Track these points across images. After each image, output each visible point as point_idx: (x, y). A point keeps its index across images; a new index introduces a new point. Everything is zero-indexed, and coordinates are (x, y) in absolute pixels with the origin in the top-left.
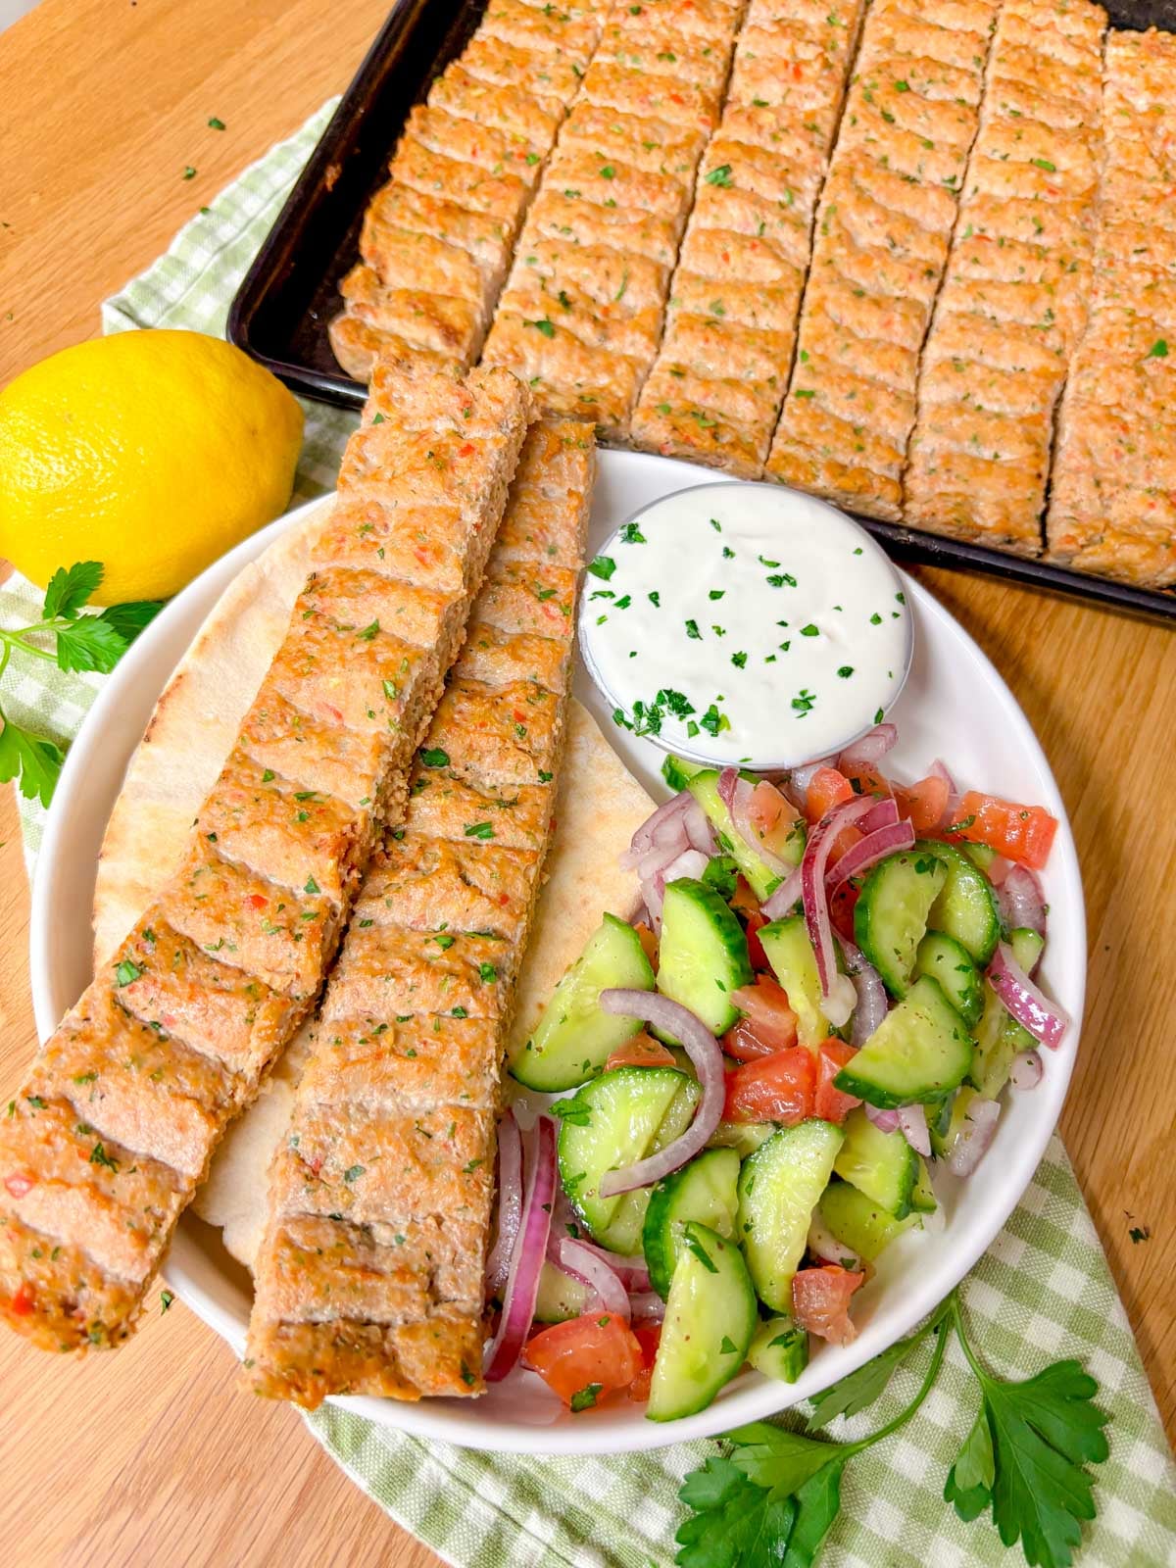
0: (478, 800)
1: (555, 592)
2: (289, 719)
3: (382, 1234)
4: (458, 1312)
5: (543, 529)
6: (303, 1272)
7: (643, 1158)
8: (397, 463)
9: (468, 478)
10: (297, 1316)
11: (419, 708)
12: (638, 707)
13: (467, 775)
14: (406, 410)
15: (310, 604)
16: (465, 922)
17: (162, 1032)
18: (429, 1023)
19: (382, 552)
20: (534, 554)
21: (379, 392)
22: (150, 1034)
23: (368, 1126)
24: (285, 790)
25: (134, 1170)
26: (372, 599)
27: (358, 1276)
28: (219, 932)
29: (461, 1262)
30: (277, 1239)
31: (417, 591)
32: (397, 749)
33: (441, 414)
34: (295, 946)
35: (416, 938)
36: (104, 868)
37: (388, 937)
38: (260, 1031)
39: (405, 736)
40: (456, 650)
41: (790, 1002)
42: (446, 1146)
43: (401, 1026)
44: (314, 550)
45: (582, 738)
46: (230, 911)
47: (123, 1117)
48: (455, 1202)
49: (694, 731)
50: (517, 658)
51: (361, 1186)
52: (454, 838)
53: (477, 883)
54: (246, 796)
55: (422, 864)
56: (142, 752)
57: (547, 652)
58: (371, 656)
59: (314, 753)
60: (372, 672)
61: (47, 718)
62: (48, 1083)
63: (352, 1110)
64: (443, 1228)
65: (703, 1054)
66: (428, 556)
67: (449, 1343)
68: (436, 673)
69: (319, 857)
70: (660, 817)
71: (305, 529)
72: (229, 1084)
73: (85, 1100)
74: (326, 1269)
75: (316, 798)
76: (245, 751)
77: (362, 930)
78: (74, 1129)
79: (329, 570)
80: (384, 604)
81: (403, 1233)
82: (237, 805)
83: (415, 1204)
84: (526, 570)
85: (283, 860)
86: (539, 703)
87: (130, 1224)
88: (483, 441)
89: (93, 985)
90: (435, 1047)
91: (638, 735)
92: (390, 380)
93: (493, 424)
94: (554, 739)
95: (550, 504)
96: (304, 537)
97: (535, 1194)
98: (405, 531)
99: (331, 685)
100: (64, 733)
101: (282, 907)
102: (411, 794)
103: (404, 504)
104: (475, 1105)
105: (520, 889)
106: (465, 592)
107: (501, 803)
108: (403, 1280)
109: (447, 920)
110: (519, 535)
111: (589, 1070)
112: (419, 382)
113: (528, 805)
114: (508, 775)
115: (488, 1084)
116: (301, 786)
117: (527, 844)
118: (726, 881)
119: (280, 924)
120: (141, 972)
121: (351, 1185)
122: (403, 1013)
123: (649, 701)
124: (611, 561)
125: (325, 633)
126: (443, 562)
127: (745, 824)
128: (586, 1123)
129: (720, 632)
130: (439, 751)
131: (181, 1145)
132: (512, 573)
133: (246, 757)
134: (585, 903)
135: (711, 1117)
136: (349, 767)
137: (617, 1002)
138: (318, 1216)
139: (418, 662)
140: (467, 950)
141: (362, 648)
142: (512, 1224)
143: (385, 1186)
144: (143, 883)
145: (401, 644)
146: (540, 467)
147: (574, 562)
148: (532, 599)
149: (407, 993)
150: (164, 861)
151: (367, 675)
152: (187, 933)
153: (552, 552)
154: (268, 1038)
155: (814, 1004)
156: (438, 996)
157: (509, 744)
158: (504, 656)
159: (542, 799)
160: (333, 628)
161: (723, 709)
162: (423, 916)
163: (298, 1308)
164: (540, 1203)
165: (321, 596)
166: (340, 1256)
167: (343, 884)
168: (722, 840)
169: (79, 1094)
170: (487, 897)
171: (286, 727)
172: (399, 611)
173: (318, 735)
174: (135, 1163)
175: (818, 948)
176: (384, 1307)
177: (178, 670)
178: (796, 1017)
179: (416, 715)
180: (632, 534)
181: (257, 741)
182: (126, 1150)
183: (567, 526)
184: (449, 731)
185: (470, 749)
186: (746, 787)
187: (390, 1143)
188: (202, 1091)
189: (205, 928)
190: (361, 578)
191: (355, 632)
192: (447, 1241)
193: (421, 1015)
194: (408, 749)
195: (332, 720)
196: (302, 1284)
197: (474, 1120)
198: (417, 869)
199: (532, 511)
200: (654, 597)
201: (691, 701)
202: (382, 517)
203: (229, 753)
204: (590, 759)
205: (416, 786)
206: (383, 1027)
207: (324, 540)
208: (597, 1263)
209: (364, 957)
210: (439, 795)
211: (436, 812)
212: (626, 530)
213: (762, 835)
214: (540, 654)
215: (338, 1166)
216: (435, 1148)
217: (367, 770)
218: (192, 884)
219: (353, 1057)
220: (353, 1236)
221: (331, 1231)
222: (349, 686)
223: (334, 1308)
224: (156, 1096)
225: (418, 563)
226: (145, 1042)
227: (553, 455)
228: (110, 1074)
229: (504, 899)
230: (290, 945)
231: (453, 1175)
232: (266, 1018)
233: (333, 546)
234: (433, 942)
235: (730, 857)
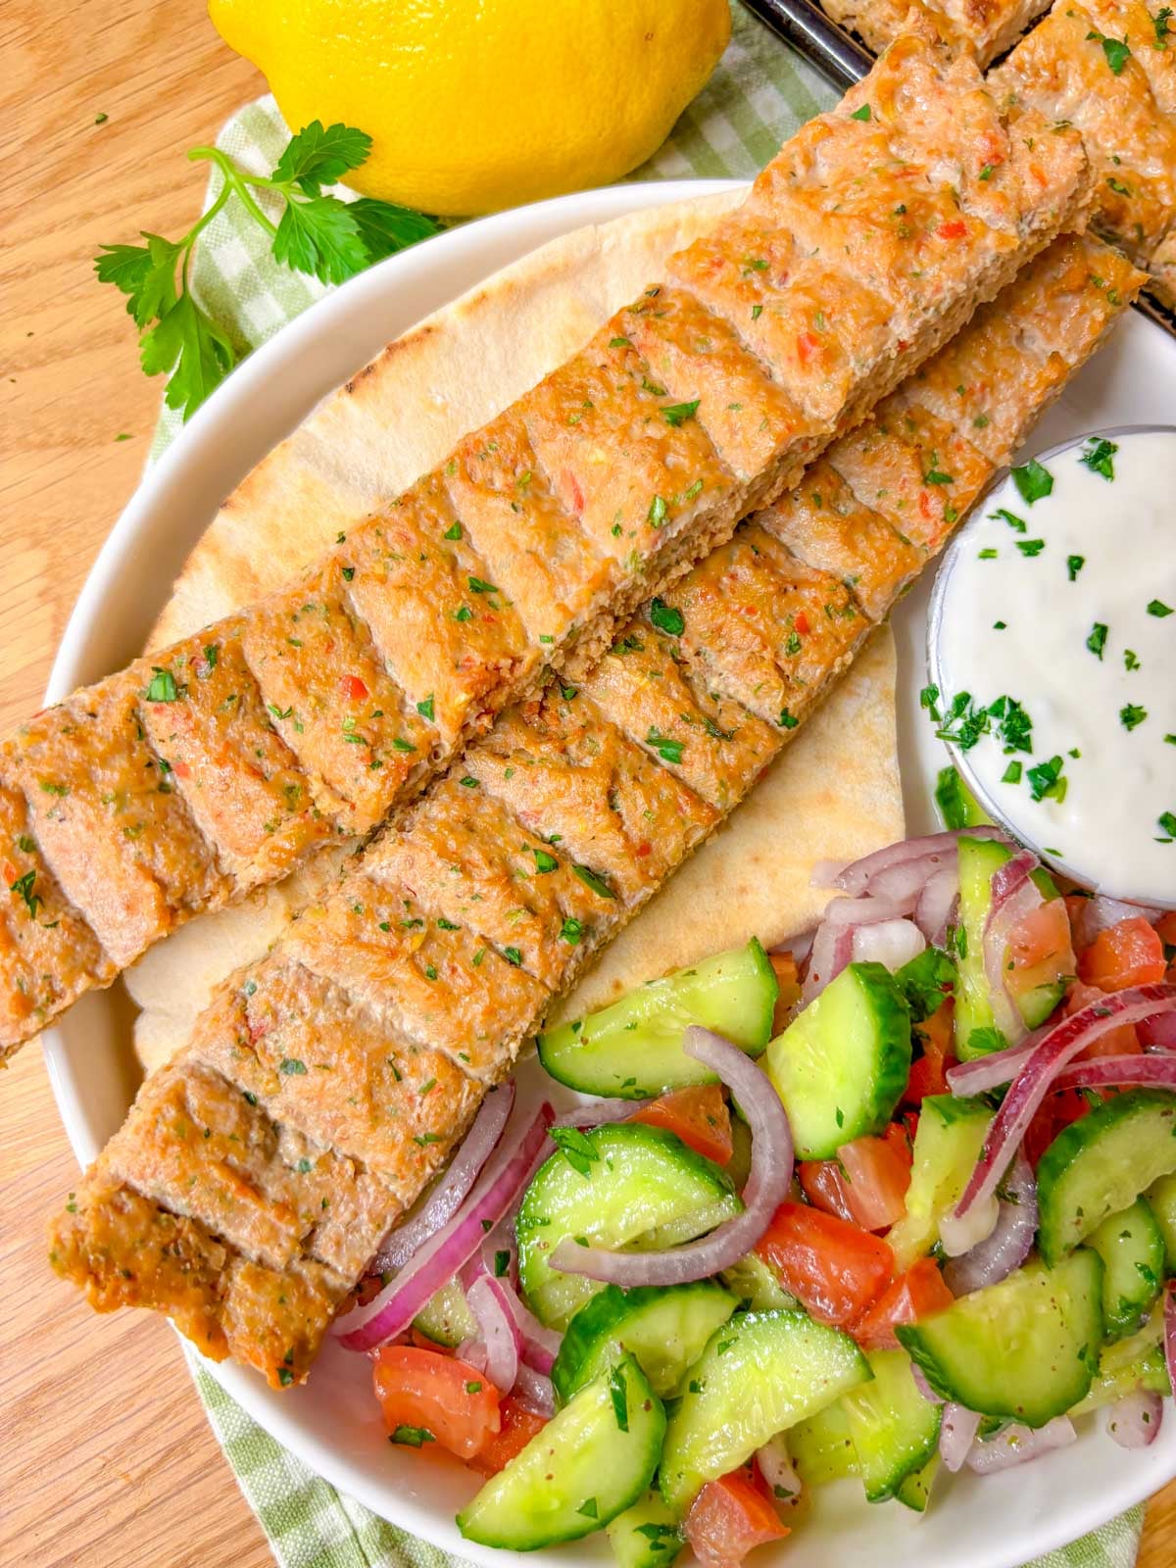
0: (687, 705)
1: (950, 481)
2: (519, 470)
3: (289, 1147)
4: (322, 1284)
5: (988, 386)
6: (176, 1149)
7: (625, 1249)
8: (850, 195)
9: (931, 271)
10: (146, 1188)
11: (683, 549)
12: (963, 700)
13: (693, 660)
14: (909, 121)
15: (630, 328)
16: (583, 849)
17: (168, 779)
18: (474, 946)
19: (759, 310)
20: (955, 414)
21: (887, 74)
22: (152, 776)
23: (338, 1024)
24: (465, 562)
25: (55, 925)
26: (708, 368)
27: (233, 1186)
28: (294, 699)
29: (357, 1229)
30: (171, 1090)
31: (773, 393)
32: (623, 592)
33: (951, 155)
34: (368, 771)
35: (516, 836)
36: (222, 522)
37: (485, 814)
38: (273, 849)
39: (642, 581)
40: (776, 493)
41: (909, 1196)
42: (411, 1099)
43: (439, 931)
44: (678, 255)
45: (867, 682)
46: (319, 679)
47: (75, 857)
48: (387, 1164)
49: (1013, 775)
50: (848, 541)
51: (292, 1083)
52: (631, 734)
53: (624, 812)
54: (415, 543)
55: (573, 748)
56: (337, 400)
57: (891, 556)
58: (662, 448)
59: (523, 538)
60: (651, 474)
61: (238, 305)
62: (12, 767)
63: (331, 994)
64: (359, 1183)
65: (768, 1170)
66: (815, 352)
67: (290, 1319)
68: (731, 515)
69: (453, 681)
70: (899, 856)
71: (683, 214)
72: (209, 884)
73: (43, 812)
74: (203, 1156)
75: (494, 597)
76: (446, 482)
77: (461, 787)
78: (17, 837)
79: (680, 293)
80: (721, 384)
81: (312, 1161)
82: (398, 549)
83: (342, 1139)
84: (931, 430)
85: (412, 655)
86: (839, 621)
87: (20, 984)
88: (985, 228)
89: (123, 675)
90: (461, 982)
91: (939, 735)
92: (912, 63)
93: (1012, 208)
94: (828, 676)
95: (1018, 356)
96: (677, 226)
97: (484, 1201)
98: (805, 301)
99: (592, 459)
100: (249, 335)
101: (379, 714)
102: (609, 651)
103: (828, 258)
104: (472, 1072)
105: (670, 847)
106: (833, 428)
107: (712, 723)
108: (280, 1217)
109: (564, 833)
110: (951, 378)
111: (630, 1090)
112: (949, 88)
113: (742, 747)
114: (743, 691)
115: (499, 1057)
116: (485, 569)
117: (713, 797)
118: (929, 993)
119: (364, 733)
120: (178, 696)
121: (284, 1078)
122: (451, 917)
123: (983, 700)
124: (1050, 481)
125: (626, 380)
126: (828, 373)
127: (999, 943)
128: (584, 1170)
129: (1131, 662)
130: (678, 613)
131: (122, 925)
132: (912, 425)
133: (443, 490)
134: (743, 890)
135: (730, 1251)
136: (553, 580)
137: (706, 1048)
138: (231, 1086)
139: (714, 492)
140: (565, 887)
141: (655, 431)
142: (440, 1215)
143: (320, 1104)
144: (254, 564)
145: (708, 453)
146: (1038, 298)
147: (999, 454)
148: (915, 475)
149: (467, 899)
150: (292, 554)
151: (641, 473)
152: (259, 675)
153: (980, 423)
154: (279, 862)
155: (936, 1212)
156: (501, 924)
157: (768, 654)
158: (833, 531)
159: (765, 747)
160: (639, 381)
161: (1069, 771)
162: (539, 813)
163: (152, 1182)
164: (482, 1214)
165: (648, 326)
166: (226, 1151)
167: (465, 727)
168: (957, 937)
169: (40, 800)
170: (627, 837)
171: (510, 478)
172: (731, 407)
173: (541, 514)
174: (60, 916)
175: (987, 1160)
176: (245, 1233)
177: (430, 320)
178: (904, 1214)
179: (674, 557)
180: (1101, 459)
181: (468, 477)
182: (61, 894)
183: (1022, 399)
184: (704, 595)
185: (717, 632)
186: (1032, 896)
187: (350, 1060)
188: (174, 878)
189: (280, 684)
190: (711, 330)
191: (662, 401)
192: (354, 1199)
193: (469, 930)
194: (638, 595)
195: (569, 503)
196: (169, 1160)
197: (459, 1089)
198: (564, 751)
199: (988, 354)
200: (1075, 564)
201: (1036, 735)
202: (787, 262)
203: (427, 471)
204: (859, 715)
205: (624, 643)
206: (418, 922)
207: (697, 250)
208: (503, 1323)
209: (445, 824)
210: (643, 671)
211: (627, 691)
212: (1095, 447)
213: (1011, 966)
214: (881, 554)
215: (279, 1049)
216: (397, 1095)
217: (570, 602)
218: (295, 618)
219: (365, 937)
220: (255, 1136)
221: (234, 1115)
222: (613, 472)
223: (189, 1205)
224: (120, 851)
225: (794, 353)
226: (141, 782)
227: (1063, 293)
228: (82, 799)
229: (645, 849)
230: (362, 768)
231: (400, 1137)
232: (288, 838)
233: (703, 265)
234: (530, 853)
235: (952, 961)
